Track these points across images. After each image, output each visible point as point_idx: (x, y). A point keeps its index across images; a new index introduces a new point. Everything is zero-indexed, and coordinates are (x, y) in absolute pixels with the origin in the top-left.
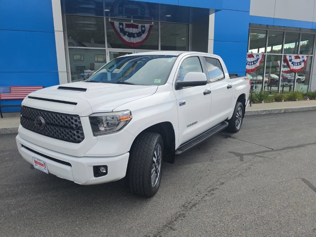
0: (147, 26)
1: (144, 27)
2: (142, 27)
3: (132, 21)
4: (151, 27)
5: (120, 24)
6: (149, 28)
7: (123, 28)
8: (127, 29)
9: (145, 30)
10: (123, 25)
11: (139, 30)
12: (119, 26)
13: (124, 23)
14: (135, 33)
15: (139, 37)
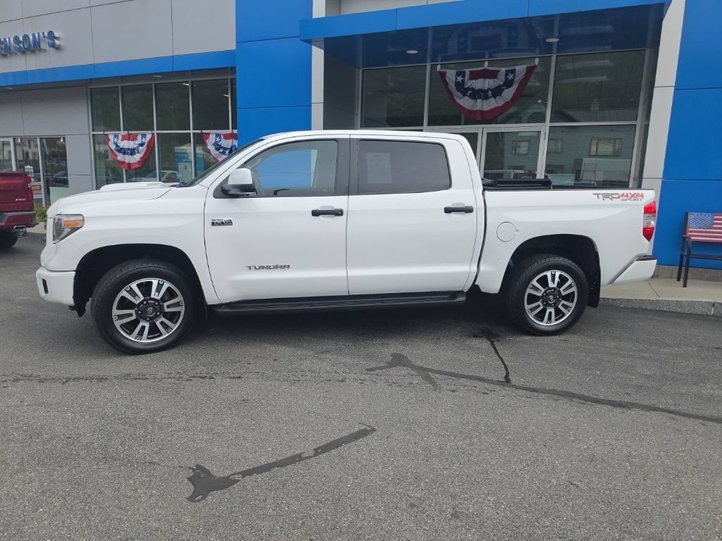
0: (521, 69)
1: (513, 71)
2: (507, 73)
3: (486, 63)
4: (530, 70)
5: (458, 74)
6: (525, 72)
7: (463, 81)
8: (470, 83)
9: (512, 81)
10: (464, 76)
11: (500, 81)
12: (456, 79)
13: (467, 71)
14: (488, 89)
15: (498, 98)
